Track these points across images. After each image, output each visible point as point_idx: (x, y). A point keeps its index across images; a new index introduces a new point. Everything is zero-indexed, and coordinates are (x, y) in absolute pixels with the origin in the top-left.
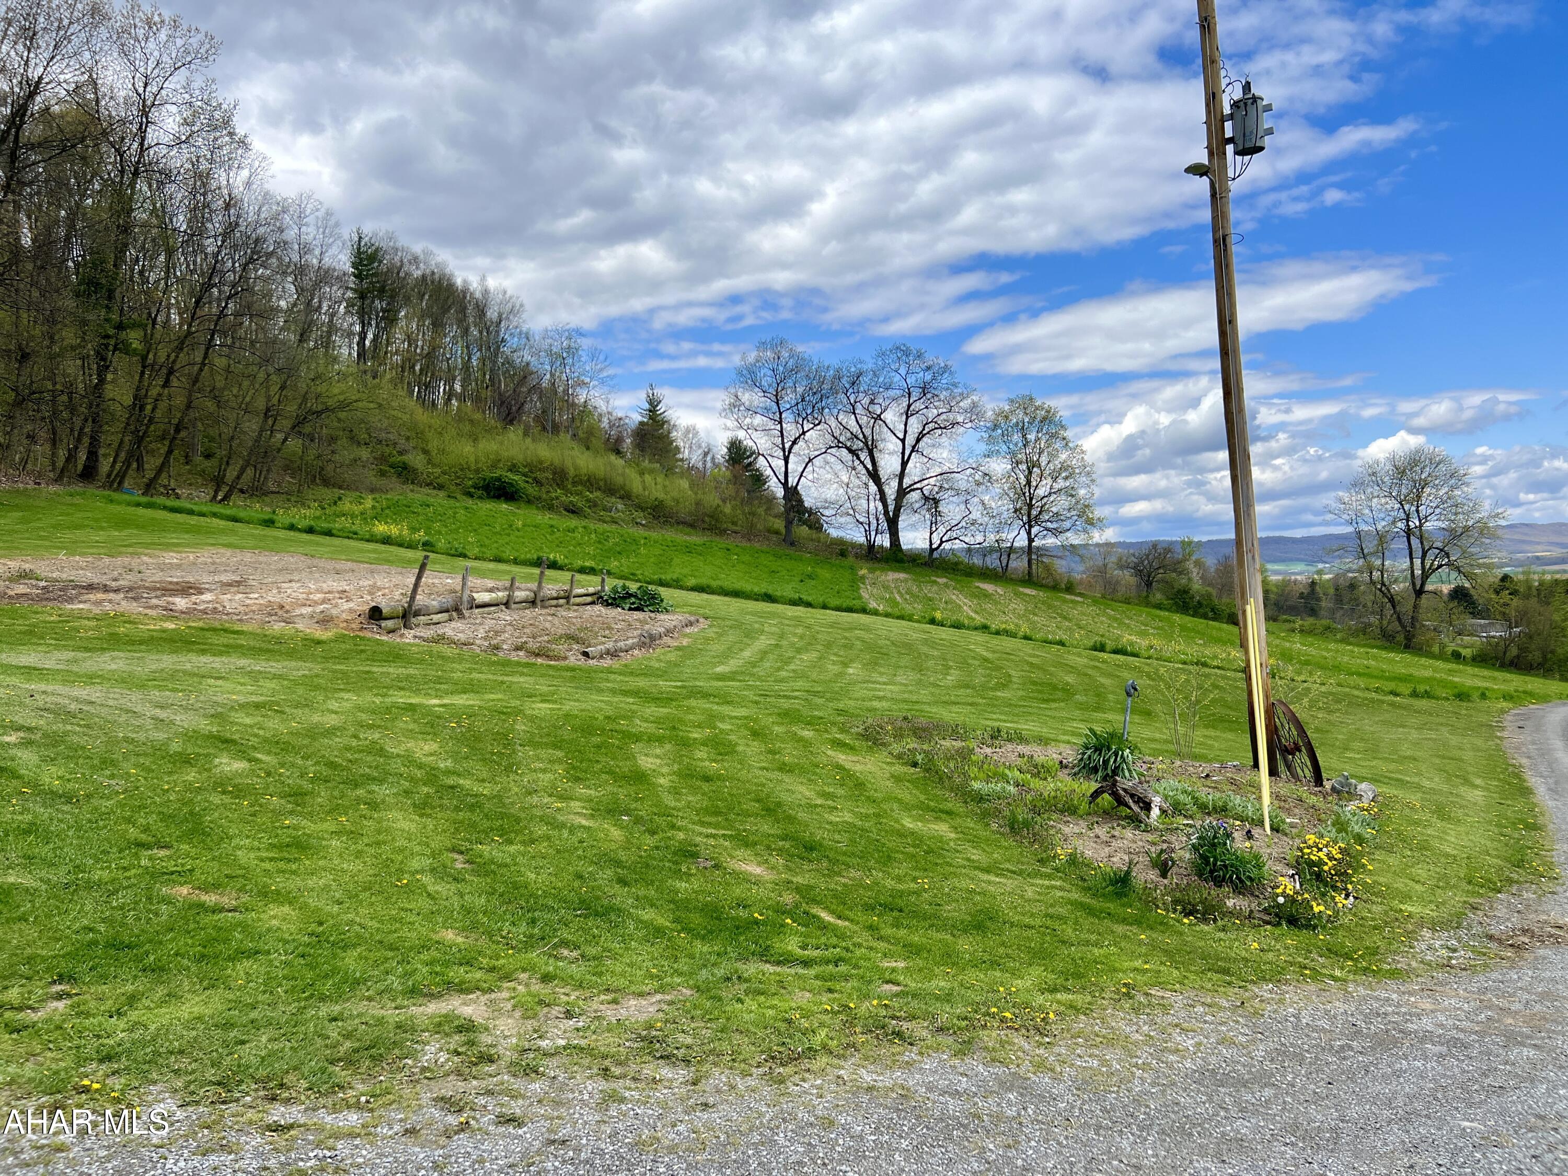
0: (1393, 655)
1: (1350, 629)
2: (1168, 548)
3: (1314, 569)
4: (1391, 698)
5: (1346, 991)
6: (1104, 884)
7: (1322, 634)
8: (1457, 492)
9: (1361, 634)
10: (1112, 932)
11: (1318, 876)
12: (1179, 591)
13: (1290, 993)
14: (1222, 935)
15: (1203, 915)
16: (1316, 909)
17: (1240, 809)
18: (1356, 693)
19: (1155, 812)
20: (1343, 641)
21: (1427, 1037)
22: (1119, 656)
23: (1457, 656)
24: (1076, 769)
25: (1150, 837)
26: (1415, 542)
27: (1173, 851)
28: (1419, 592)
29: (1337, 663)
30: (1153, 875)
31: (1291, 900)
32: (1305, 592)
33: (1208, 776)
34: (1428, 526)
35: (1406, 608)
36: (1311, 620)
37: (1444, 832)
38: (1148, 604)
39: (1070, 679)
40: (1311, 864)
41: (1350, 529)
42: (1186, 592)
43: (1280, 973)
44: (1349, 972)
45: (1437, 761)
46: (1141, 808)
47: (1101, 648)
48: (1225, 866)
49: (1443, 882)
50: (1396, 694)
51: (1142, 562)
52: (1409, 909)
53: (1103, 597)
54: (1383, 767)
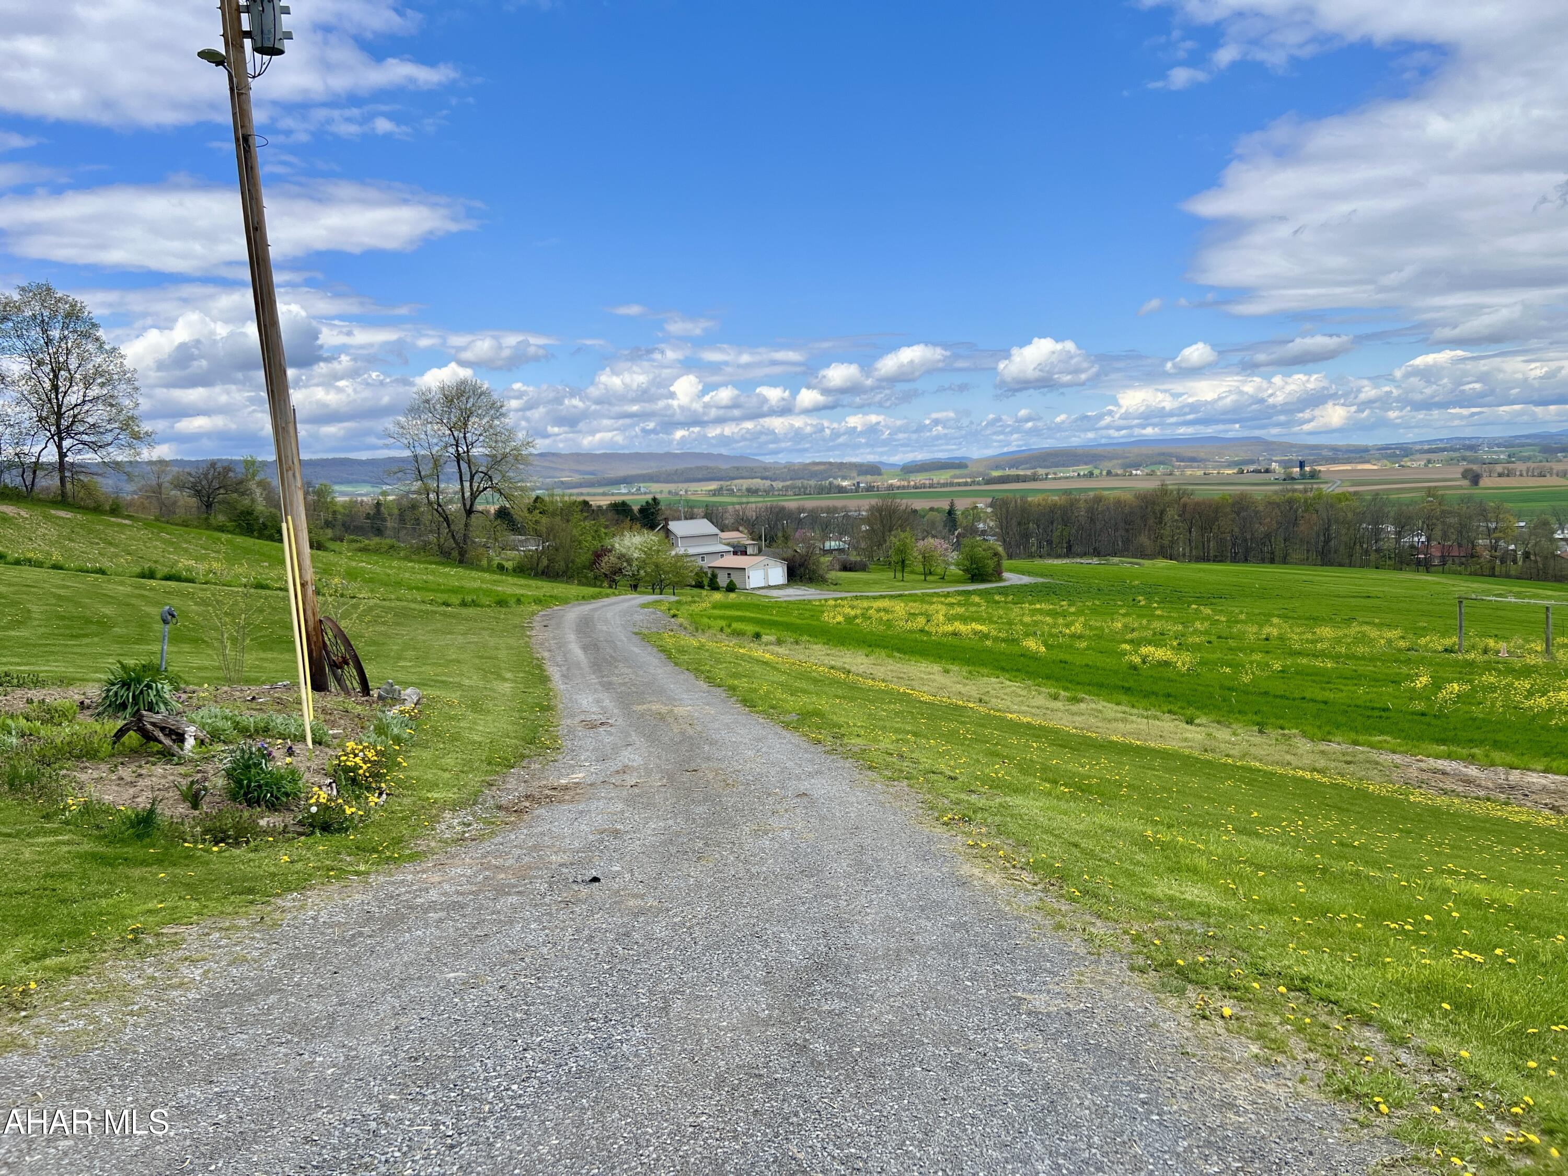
0: (447, 570)
1: (412, 547)
2: (228, 468)
3: (380, 491)
4: (444, 608)
5: (367, 882)
6: (123, 828)
7: (387, 552)
8: (496, 422)
9: (422, 551)
10: (127, 877)
11: (354, 781)
12: (242, 513)
13: (313, 897)
14: (252, 855)
15: (236, 839)
16: (348, 811)
17: (282, 728)
18: (413, 606)
19: (190, 742)
20: (407, 558)
21: (432, 906)
22: (169, 583)
23: (501, 568)
24: (101, 709)
25: (182, 770)
26: (464, 466)
27: (206, 779)
28: (469, 512)
29: (399, 580)
30: (183, 808)
31: (325, 808)
32: (372, 513)
33: (254, 698)
34: (475, 451)
35: (458, 527)
36: (377, 540)
37: (475, 723)
38: (209, 527)
39: (108, 610)
40: (347, 770)
41: (407, 453)
42: (250, 513)
43: (306, 880)
44: (372, 864)
45: (477, 661)
46: (174, 741)
47: (151, 575)
48: (260, 786)
49: (468, 767)
50: (448, 605)
51: (200, 482)
52: (436, 795)
53: (157, 520)
54: (430, 671)
